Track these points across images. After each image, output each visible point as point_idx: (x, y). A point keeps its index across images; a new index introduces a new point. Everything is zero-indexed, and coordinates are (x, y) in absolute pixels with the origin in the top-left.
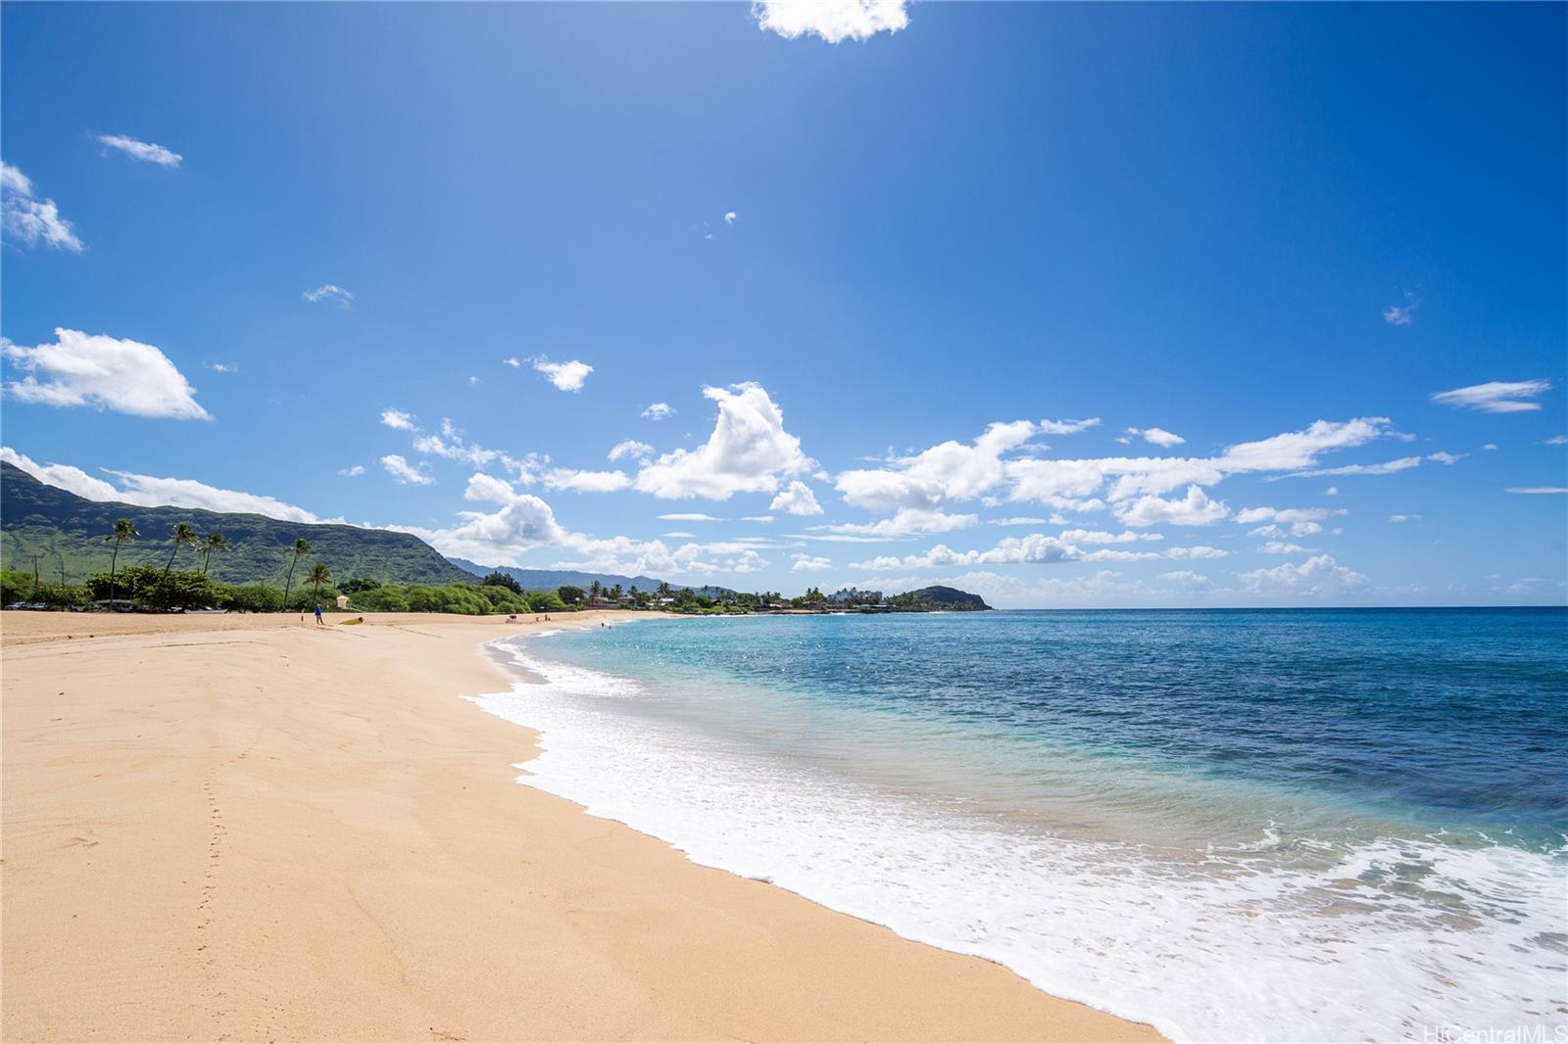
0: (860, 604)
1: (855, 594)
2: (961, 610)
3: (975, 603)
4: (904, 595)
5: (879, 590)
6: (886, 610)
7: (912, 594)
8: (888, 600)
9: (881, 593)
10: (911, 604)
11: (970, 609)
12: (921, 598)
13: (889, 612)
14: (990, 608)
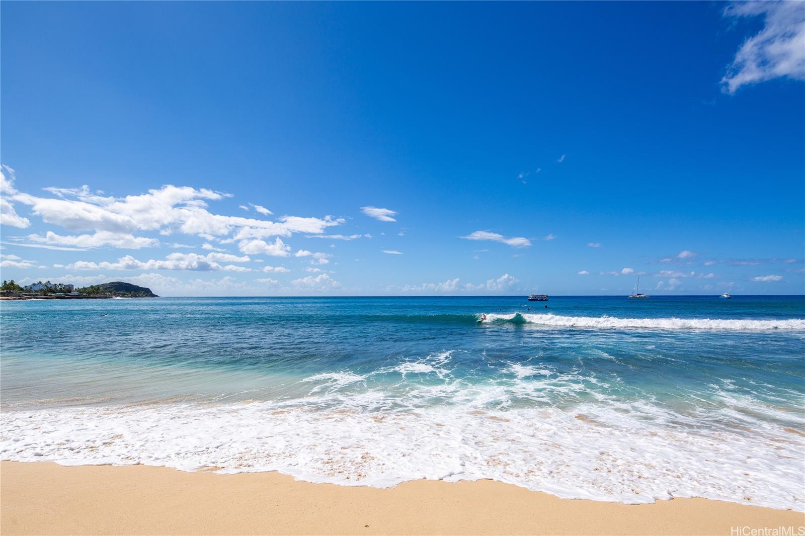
0: (55, 293)
1: (49, 286)
2: (136, 297)
3: (147, 292)
4: (92, 287)
5: (70, 283)
6: (78, 297)
7: (98, 287)
8: (79, 290)
9: (72, 286)
10: (98, 293)
11: (142, 296)
12: (106, 289)
13: (80, 298)
14: (157, 296)
